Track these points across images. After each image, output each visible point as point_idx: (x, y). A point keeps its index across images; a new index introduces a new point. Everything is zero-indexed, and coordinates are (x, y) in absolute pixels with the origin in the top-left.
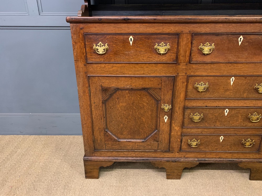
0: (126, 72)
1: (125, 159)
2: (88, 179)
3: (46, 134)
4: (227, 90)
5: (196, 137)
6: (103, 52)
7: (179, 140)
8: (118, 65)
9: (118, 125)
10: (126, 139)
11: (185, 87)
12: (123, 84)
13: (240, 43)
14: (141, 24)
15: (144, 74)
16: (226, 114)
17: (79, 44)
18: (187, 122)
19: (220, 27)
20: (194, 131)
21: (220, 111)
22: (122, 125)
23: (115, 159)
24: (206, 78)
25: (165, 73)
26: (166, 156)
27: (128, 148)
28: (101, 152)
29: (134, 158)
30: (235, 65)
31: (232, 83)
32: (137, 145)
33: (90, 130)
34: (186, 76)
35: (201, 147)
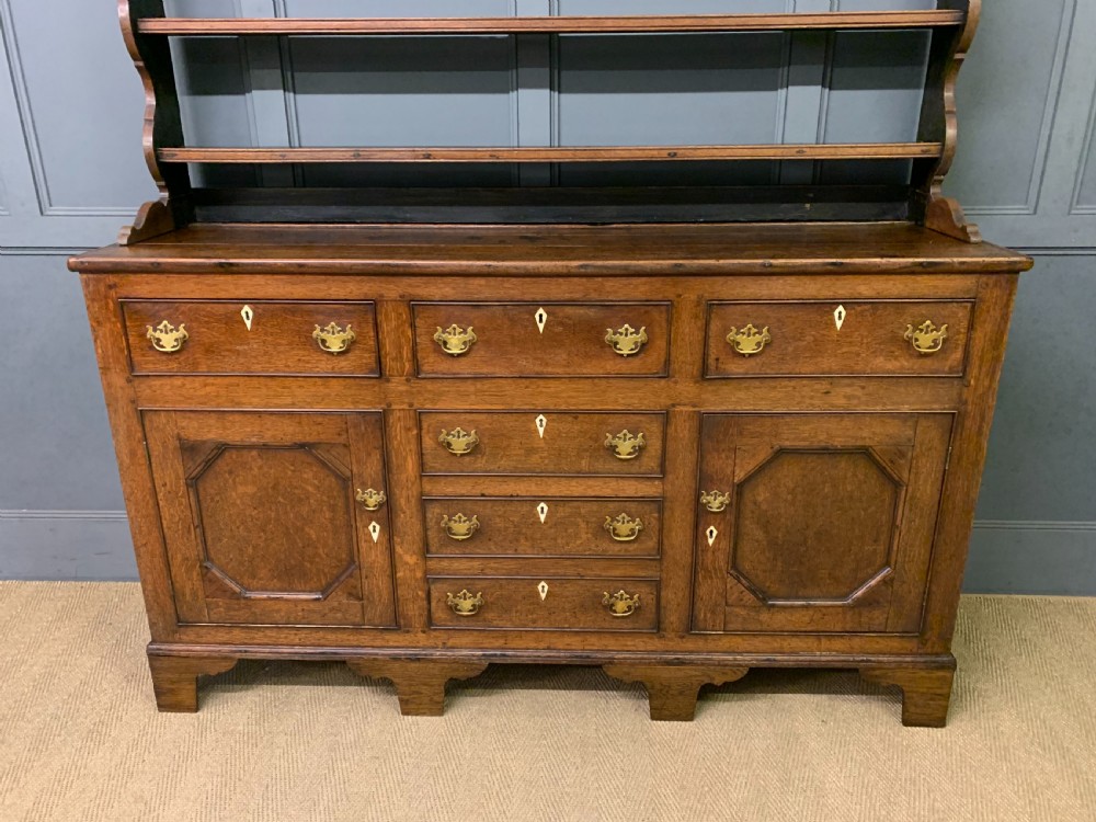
0: (244, 400)
1: (268, 650)
2: (165, 713)
3: (76, 579)
4: (530, 451)
5: (468, 583)
6: (174, 347)
7: (420, 593)
8: (219, 380)
9: (241, 550)
10: (266, 590)
11: (413, 441)
12: (236, 432)
13: (541, 327)
14: (268, 277)
15: (293, 405)
16: (543, 517)
17: (108, 325)
18: (436, 540)
19: (481, 286)
20: (461, 566)
21: (525, 508)
22: (250, 550)
23: (240, 651)
24: (469, 417)
25: (353, 403)
26: (391, 644)
27: (277, 616)
28: (197, 629)
29: (297, 649)
30: (541, 382)
31: (541, 430)
32: (299, 608)
33: (159, 562)
34: (412, 413)
35: (490, 616)
